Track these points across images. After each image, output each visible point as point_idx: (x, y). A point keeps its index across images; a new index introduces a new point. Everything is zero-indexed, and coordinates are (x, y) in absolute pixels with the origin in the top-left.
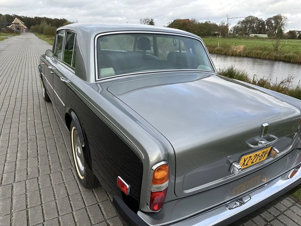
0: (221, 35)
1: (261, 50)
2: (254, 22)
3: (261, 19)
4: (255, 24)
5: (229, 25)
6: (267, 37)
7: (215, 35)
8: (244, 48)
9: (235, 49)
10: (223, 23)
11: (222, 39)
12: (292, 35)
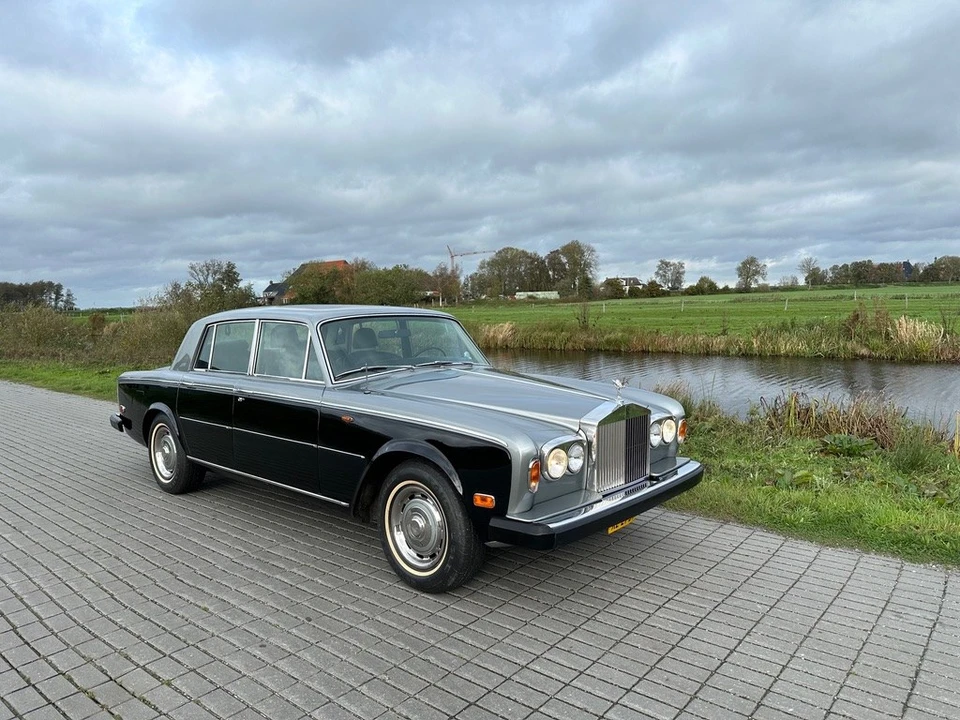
0: (443, 300)
1: (551, 330)
2: (520, 263)
4: (523, 268)
6: (558, 297)
7: (427, 300)
8: (512, 329)
9: (492, 334)
10: (444, 269)
12: (614, 289)
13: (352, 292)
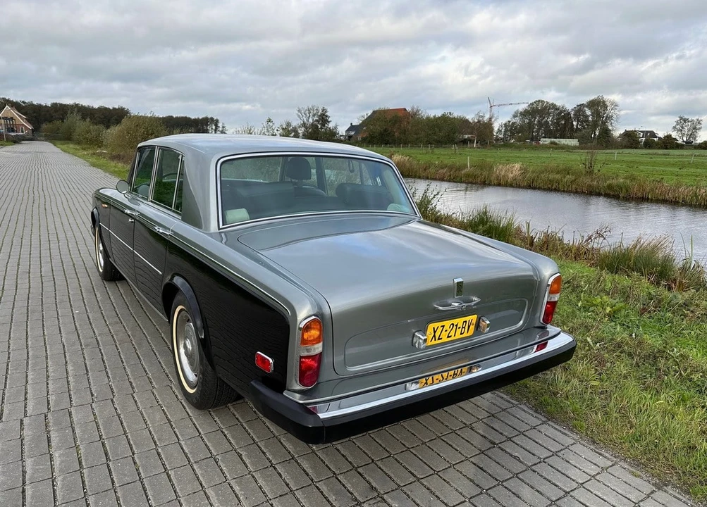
0: (477, 142)
2: (549, 114)
3: (563, 107)
4: (551, 118)
5: (493, 120)
6: (578, 144)
7: (465, 142)
10: (482, 117)
11: (479, 150)
12: (630, 139)
13: (407, 133)
